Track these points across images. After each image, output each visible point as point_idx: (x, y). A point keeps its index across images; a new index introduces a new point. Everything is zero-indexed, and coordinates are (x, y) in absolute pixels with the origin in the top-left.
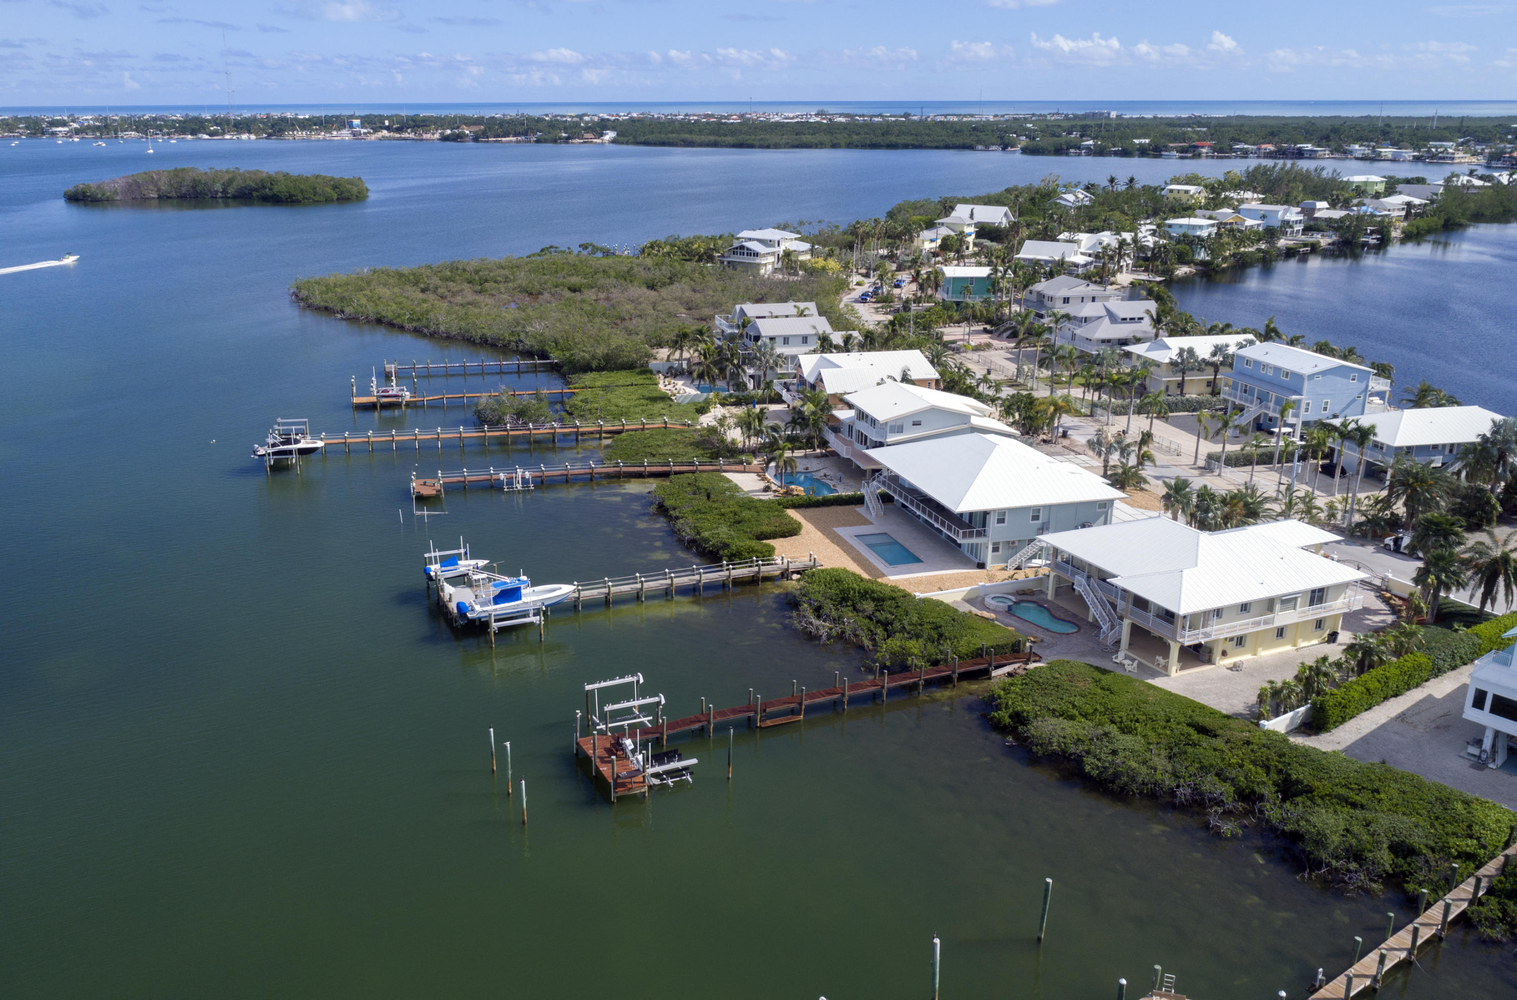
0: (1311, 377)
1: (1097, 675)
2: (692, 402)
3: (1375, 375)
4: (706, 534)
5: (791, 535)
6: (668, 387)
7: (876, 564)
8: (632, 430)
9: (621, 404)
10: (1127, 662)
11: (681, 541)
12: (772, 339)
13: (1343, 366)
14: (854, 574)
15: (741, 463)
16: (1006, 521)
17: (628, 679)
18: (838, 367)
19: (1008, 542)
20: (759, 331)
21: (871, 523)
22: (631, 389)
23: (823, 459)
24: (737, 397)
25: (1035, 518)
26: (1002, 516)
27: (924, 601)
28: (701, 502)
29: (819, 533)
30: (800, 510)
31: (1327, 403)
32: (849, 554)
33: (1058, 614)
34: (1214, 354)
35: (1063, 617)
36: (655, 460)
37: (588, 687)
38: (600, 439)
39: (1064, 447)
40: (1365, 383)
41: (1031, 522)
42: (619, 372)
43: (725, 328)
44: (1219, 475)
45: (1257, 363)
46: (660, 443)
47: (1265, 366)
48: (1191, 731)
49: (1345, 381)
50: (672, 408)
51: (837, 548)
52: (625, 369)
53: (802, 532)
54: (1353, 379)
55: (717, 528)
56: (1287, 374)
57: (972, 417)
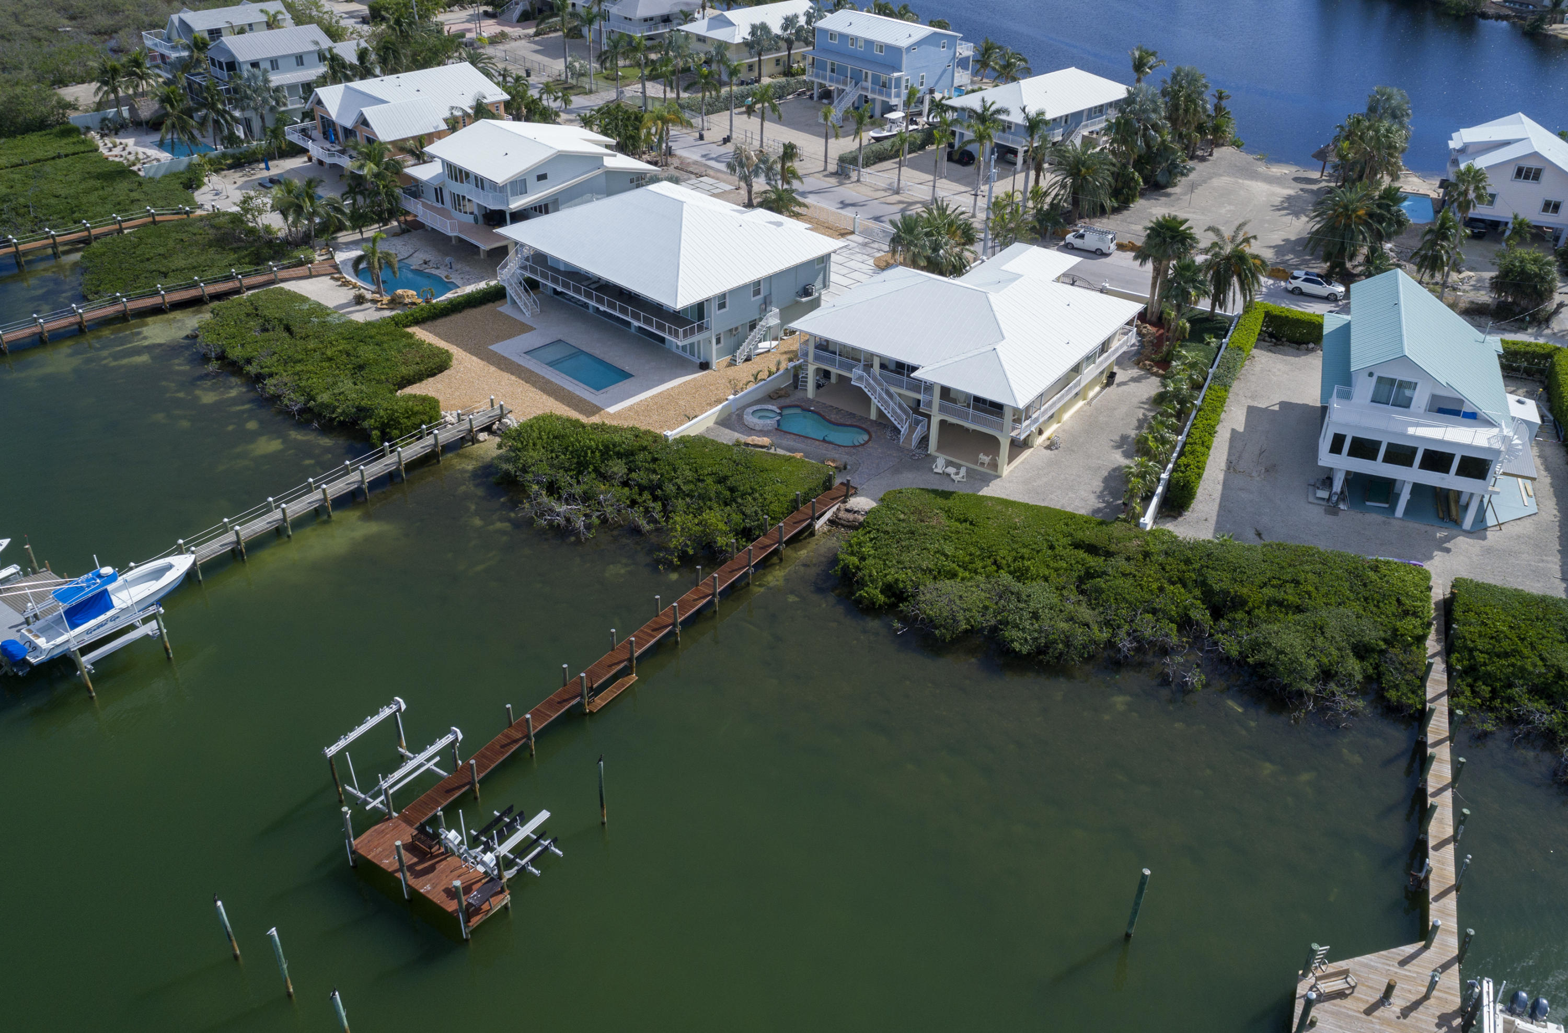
0: (910, 48)
1: (940, 501)
2: (171, 175)
3: (962, 39)
4: (324, 397)
5: (441, 371)
6: (116, 151)
7: (578, 393)
8: (105, 235)
9: (63, 192)
10: (951, 470)
11: (287, 413)
12: (255, 65)
13: (935, 33)
14: (569, 420)
15: (301, 263)
16: (727, 304)
17: (386, 712)
18: (383, 102)
19: (731, 330)
20: (233, 55)
21: (531, 329)
22: (60, 162)
23: (406, 236)
24: (233, 156)
25: (757, 293)
26: (722, 301)
27: (683, 441)
28: (282, 343)
29: (474, 358)
30: (427, 325)
31: (923, 77)
32: (534, 384)
33: (833, 417)
34: (785, 28)
35: (842, 421)
36: (171, 283)
37: (331, 751)
38: (56, 255)
39: (676, 168)
40: (953, 50)
41: (753, 299)
42: (27, 137)
43: (166, 52)
44: (858, 181)
45: (843, 37)
46: (161, 250)
47: (854, 39)
48: (1081, 554)
49: (937, 49)
50: (145, 189)
51: (513, 378)
52: (33, 131)
53: (454, 362)
54: (943, 47)
55: (335, 384)
56: (881, 47)
57: (605, 158)
